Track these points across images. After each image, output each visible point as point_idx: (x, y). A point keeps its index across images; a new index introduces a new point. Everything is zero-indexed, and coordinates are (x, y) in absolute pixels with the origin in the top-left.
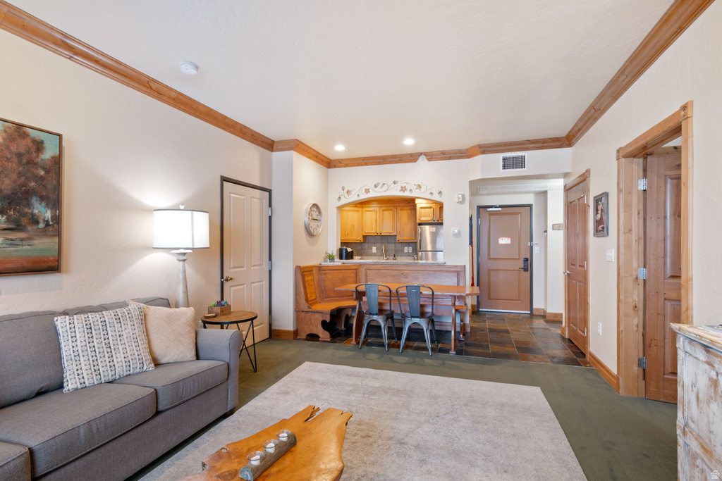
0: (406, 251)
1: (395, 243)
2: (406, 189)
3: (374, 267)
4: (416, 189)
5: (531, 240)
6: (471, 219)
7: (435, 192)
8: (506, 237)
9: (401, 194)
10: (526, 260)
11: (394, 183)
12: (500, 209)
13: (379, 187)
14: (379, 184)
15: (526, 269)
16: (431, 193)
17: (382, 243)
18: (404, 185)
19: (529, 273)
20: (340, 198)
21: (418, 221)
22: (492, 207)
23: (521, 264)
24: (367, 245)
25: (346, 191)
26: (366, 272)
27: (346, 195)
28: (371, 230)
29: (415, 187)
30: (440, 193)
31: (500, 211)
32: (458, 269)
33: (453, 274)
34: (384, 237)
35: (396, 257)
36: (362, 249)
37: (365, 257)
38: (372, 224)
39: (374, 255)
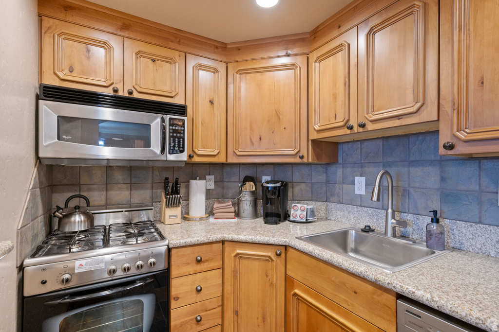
24: (340, 172)
34: (392, 142)
35: (445, 222)
36: (327, 182)
37: (333, 205)
38: (335, 96)
39: (358, 202)
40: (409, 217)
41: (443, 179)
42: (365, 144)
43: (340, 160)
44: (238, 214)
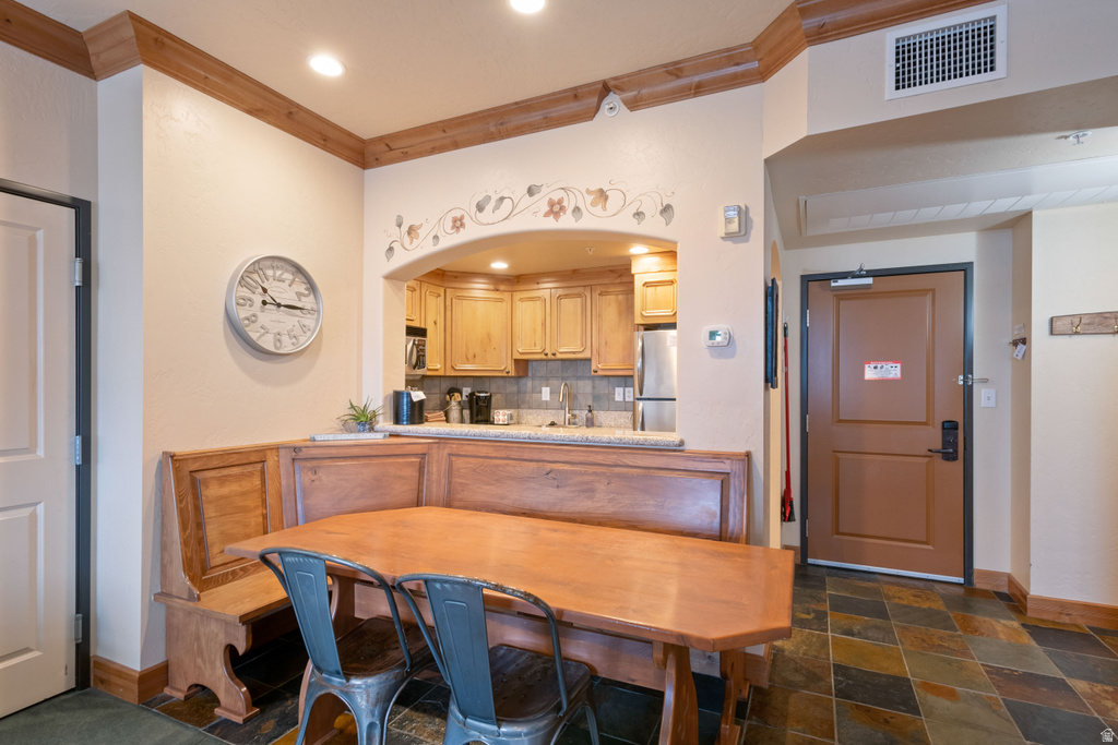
0: (618, 397)
1: (593, 378)
2: (562, 208)
3: (471, 449)
4: (593, 204)
5: (968, 368)
6: (771, 294)
7: (651, 208)
8: (887, 360)
9: (550, 224)
10: (949, 427)
11: (531, 191)
12: (869, 281)
13: (489, 207)
14: (488, 198)
15: (950, 457)
16: (639, 215)
17: (563, 379)
18: (556, 197)
19: (958, 465)
20: (391, 249)
21: (638, 320)
22: (844, 275)
23: (934, 438)
24: (529, 383)
25: (405, 228)
26: (451, 465)
27: (407, 239)
28: (529, 344)
29: (589, 198)
30: (667, 210)
31: (867, 286)
32: (725, 467)
33: (706, 482)
34: (567, 363)
35: (595, 412)
36: (519, 392)
37: (524, 411)
38: (535, 331)
39: (545, 406)
40: (577, 412)
41: (594, 388)
42: (550, 363)
43: (530, 374)
44: (447, 421)
